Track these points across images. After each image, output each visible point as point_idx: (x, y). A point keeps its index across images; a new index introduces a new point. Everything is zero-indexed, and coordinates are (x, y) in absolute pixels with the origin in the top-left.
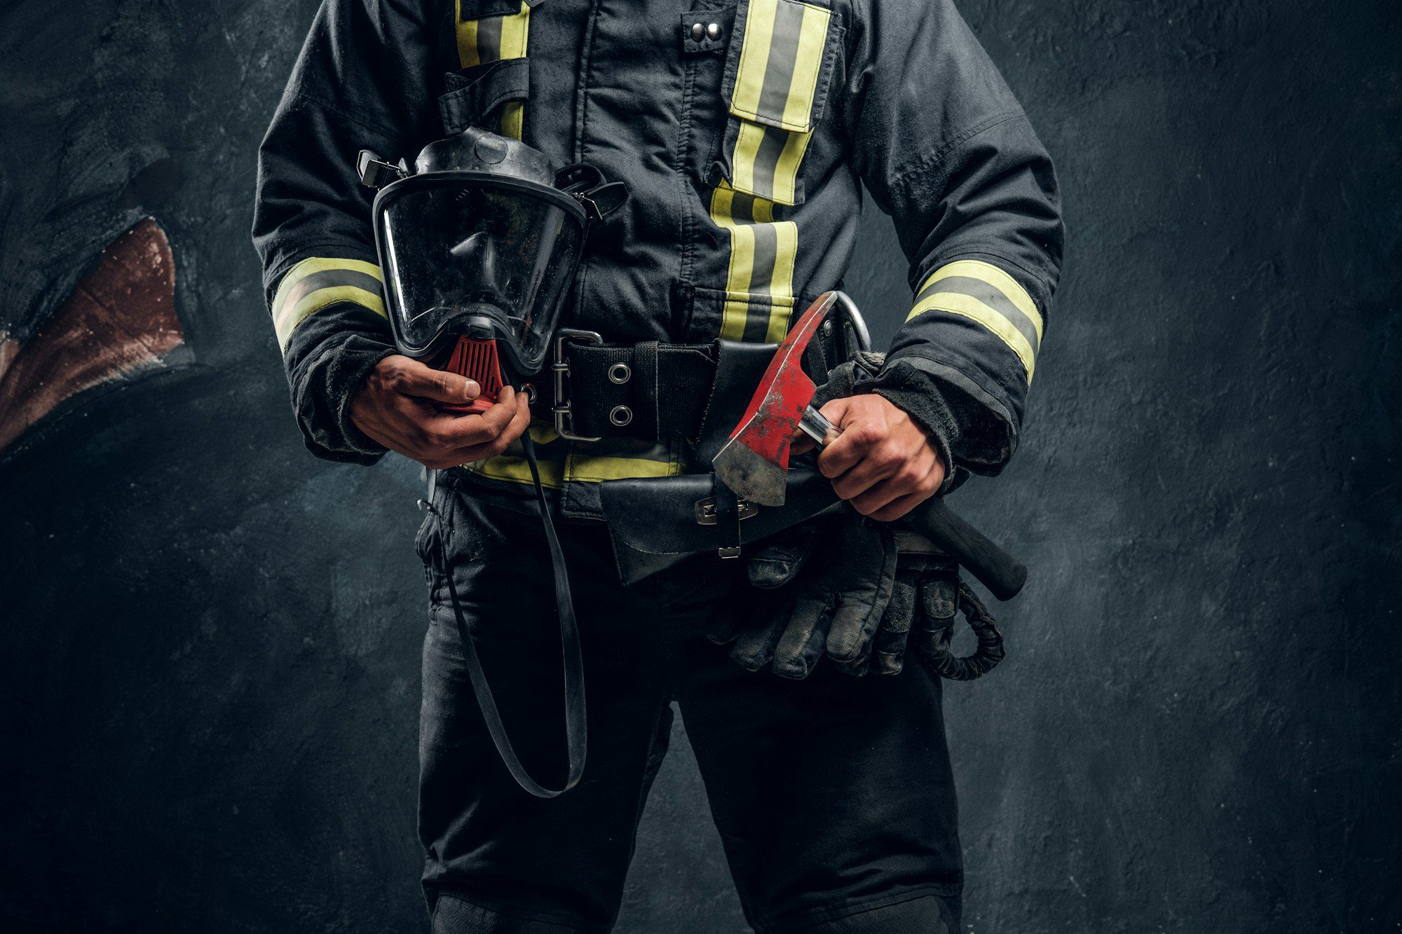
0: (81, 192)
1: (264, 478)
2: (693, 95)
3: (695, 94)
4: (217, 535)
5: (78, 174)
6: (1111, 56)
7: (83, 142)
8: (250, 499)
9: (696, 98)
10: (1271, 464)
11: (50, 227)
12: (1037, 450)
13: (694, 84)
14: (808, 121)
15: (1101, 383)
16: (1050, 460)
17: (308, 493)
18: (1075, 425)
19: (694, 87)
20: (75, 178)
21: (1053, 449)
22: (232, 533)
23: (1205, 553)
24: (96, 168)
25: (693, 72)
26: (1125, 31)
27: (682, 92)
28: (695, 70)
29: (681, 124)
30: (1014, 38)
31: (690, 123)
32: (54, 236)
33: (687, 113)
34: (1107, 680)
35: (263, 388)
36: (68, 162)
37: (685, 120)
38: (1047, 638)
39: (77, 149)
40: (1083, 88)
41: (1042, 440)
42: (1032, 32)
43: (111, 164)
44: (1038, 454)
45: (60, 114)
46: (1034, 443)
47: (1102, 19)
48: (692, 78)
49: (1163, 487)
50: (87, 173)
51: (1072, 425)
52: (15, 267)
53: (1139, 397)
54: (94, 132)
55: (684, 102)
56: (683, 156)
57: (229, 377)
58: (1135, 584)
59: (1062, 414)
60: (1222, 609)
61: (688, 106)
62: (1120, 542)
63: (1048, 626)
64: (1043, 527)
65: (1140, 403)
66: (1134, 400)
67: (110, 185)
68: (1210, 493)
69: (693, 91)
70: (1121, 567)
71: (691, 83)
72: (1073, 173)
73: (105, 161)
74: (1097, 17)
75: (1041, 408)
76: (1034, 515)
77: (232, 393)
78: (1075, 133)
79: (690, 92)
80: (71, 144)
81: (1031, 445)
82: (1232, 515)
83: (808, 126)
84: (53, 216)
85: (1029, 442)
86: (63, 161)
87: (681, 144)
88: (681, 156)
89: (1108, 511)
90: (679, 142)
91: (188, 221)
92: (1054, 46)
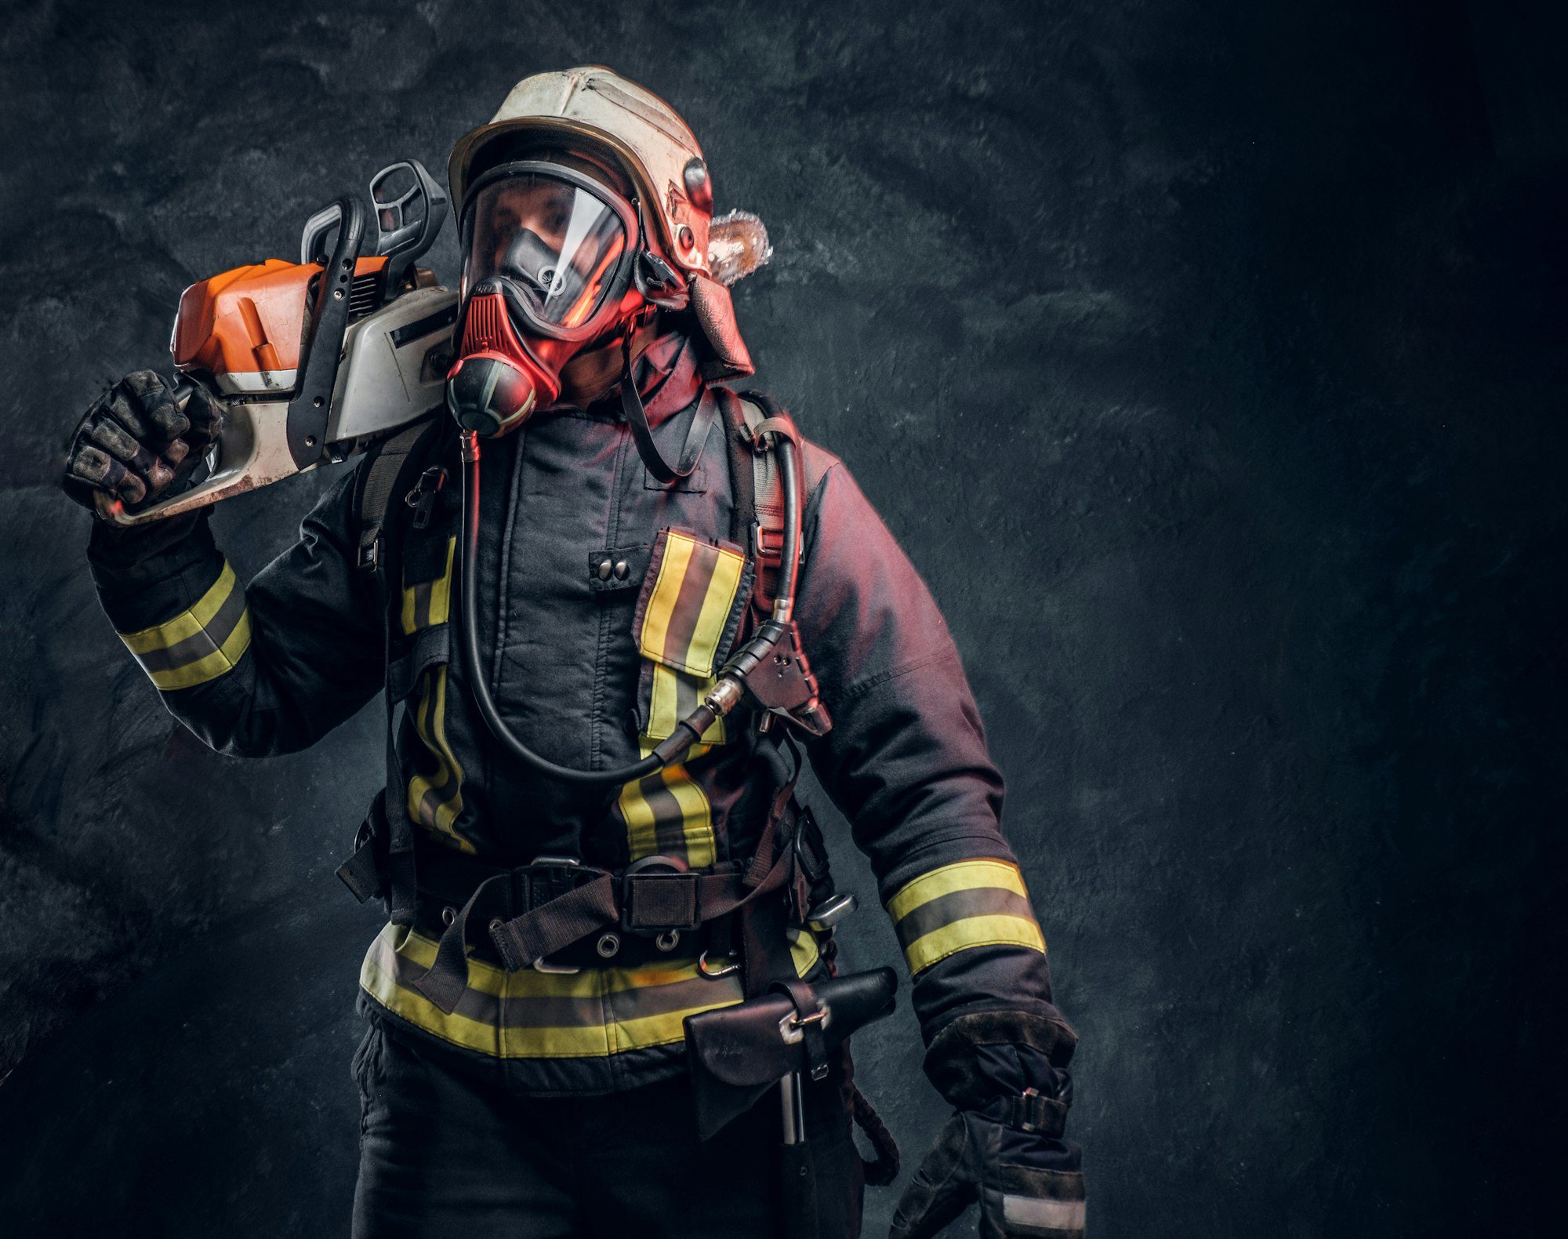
0: (130, 745)
1: (310, 1009)
2: (608, 642)
3: (610, 641)
4: (268, 1070)
5: (128, 728)
6: (1079, 535)
7: (131, 699)
8: (298, 1031)
9: (611, 645)
10: (1298, 915)
11: (103, 780)
12: (1065, 921)
13: (609, 631)
14: (710, 667)
15: (1117, 848)
16: (1079, 931)
17: (354, 1021)
18: (1098, 891)
19: (609, 634)
20: (124, 732)
21: (1080, 917)
22: (282, 1067)
23: (1248, 1013)
24: (144, 720)
25: (608, 619)
26: (1088, 512)
27: (596, 639)
28: (611, 617)
29: (596, 671)
30: (986, 528)
31: (606, 671)
32: (106, 788)
33: (604, 659)
34: (1170, 1154)
35: (305, 919)
36: (118, 718)
37: (601, 668)
38: (1102, 1115)
39: (125, 705)
40: (1058, 566)
41: (1068, 910)
42: (1002, 520)
43: (157, 717)
44: (1066, 924)
45: (109, 675)
46: (1061, 913)
47: (1066, 503)
48: (607, 625)
49: (1195, 948)
50: (135, 727)
51: (1095, 891)
52: (71, 820)
53: (1158, 858)
54: (140, 689)
55: (599, 649)
56: (599, 704)
57: (273, 911)
58: (1183, 1050)
59: (1084, 882)
60: (1275, 1069)
61: (603, 653)
62: (1160, 1007)
63: (1102, 1102)
64: (1083, 998)
65: (1158, 865)
66: (1153, 863)
67: (156, 737)
68: (1243, 949)
69: (609, 638)
70: (1165, 1032)
71: (607, 630)
72: (1060, 647)
73: (151, 714)
74: (1060, 501)
75: (1063, 877)
76: (1072, 986)
77: (277, 926)
78: (1056, 610)
79: (604, 638)
80: (120, 701)
81: (1058, 916)
82: (1268, 970)
83: (710, 672)
84: (105, 769)
85: (1056, 913)
86: (113, 718)
87: (596, 692)
88: (597, 704)
89: (1144, 978)
90: (595, 690)
91: (229, 764)
92: (1024, 531)
